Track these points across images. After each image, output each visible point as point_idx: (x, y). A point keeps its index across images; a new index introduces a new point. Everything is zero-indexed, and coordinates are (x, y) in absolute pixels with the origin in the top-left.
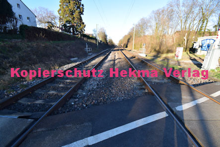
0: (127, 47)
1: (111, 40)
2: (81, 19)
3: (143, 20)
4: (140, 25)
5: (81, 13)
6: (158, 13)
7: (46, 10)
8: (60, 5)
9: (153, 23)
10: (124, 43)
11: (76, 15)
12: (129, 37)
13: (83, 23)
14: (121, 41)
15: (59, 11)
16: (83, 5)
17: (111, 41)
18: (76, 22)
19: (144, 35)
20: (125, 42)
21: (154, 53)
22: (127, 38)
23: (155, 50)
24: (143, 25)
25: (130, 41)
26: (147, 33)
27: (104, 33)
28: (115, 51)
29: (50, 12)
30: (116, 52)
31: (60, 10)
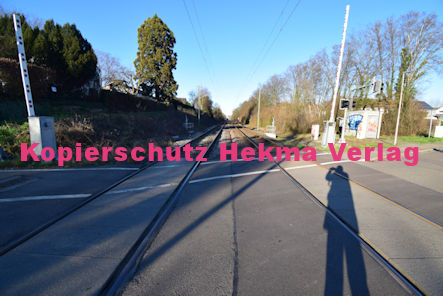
0: (247, 122)
1: (219, 110)
2: (171, 76)
3: (274, 78)
4: (270, 87)
5: (173, 66)
6: (299, 71)
7: (107, 56)
8: (139, 54)
9: (292, 85)
10: (243, 115)
11: (164, 69)
12: (251, 105)
13: (175, 83)
14: (236, 112)
15: (135, 63)
16: (175, 55)
17: (219, 112)
18: (164, 80)
19: (278, 104)
20: (245, 113)
21: (289, 134)
22: (249, 108)
23: (291, 129)
24: (275, 86)
25: (253, 112)
26: (282, 100)
27: (208, 98)
28: (227, 128)
29: (113, 59)
30: (231, 131)
31: (138, 60)
